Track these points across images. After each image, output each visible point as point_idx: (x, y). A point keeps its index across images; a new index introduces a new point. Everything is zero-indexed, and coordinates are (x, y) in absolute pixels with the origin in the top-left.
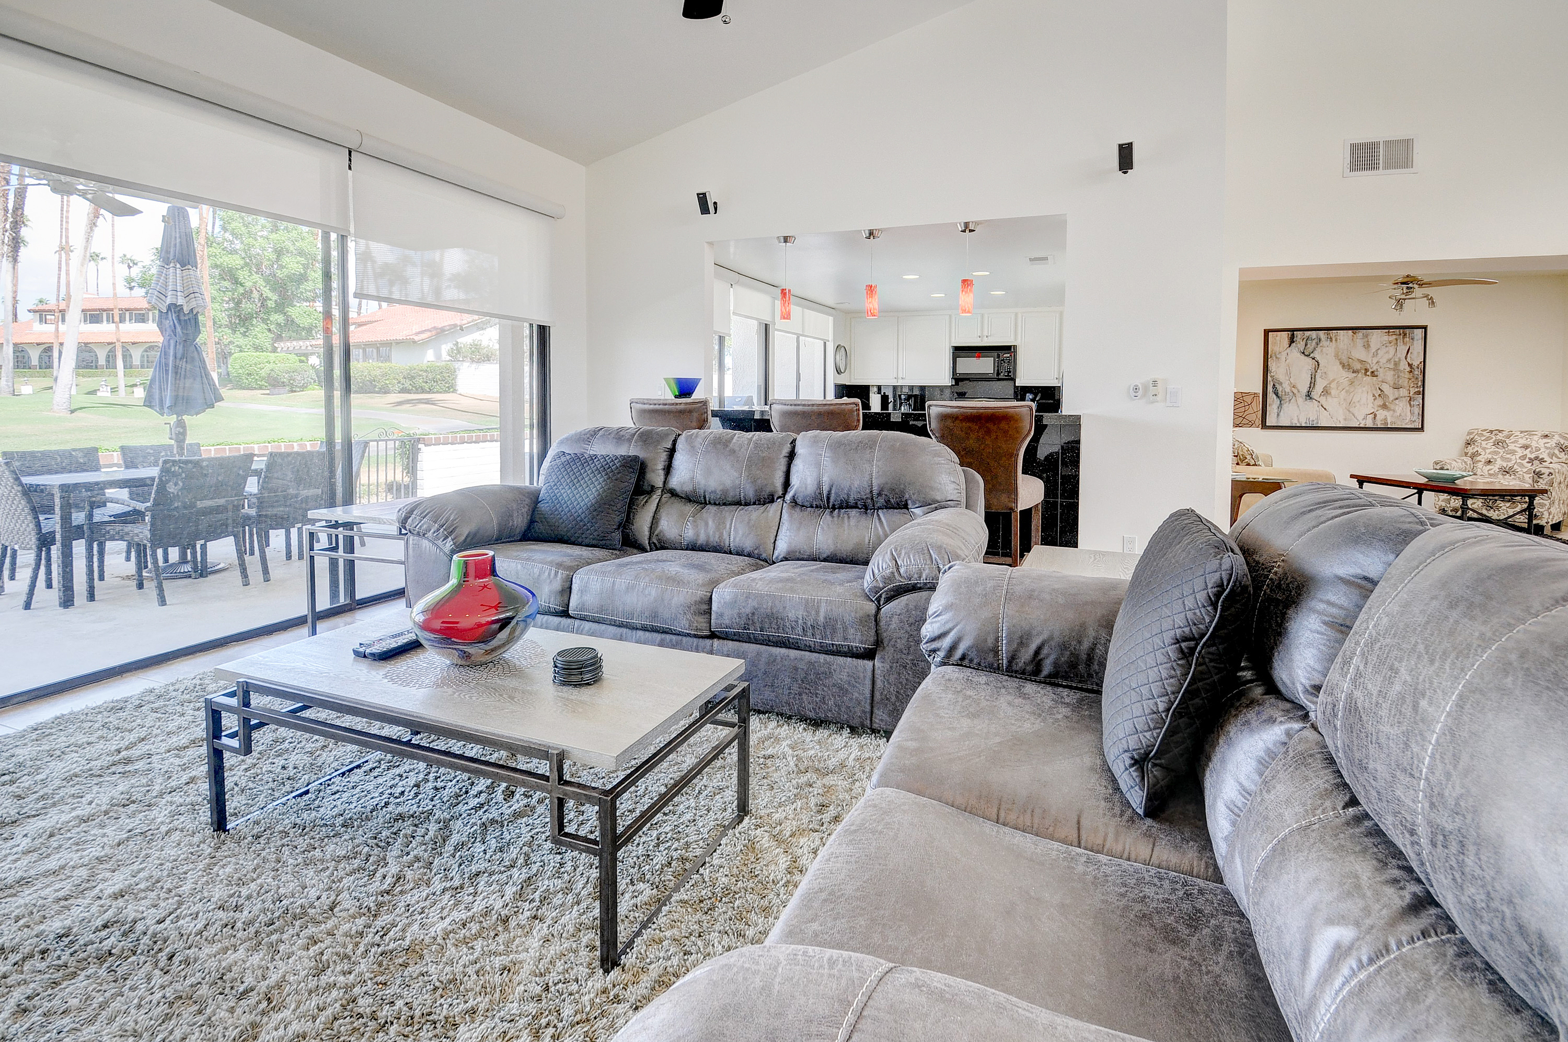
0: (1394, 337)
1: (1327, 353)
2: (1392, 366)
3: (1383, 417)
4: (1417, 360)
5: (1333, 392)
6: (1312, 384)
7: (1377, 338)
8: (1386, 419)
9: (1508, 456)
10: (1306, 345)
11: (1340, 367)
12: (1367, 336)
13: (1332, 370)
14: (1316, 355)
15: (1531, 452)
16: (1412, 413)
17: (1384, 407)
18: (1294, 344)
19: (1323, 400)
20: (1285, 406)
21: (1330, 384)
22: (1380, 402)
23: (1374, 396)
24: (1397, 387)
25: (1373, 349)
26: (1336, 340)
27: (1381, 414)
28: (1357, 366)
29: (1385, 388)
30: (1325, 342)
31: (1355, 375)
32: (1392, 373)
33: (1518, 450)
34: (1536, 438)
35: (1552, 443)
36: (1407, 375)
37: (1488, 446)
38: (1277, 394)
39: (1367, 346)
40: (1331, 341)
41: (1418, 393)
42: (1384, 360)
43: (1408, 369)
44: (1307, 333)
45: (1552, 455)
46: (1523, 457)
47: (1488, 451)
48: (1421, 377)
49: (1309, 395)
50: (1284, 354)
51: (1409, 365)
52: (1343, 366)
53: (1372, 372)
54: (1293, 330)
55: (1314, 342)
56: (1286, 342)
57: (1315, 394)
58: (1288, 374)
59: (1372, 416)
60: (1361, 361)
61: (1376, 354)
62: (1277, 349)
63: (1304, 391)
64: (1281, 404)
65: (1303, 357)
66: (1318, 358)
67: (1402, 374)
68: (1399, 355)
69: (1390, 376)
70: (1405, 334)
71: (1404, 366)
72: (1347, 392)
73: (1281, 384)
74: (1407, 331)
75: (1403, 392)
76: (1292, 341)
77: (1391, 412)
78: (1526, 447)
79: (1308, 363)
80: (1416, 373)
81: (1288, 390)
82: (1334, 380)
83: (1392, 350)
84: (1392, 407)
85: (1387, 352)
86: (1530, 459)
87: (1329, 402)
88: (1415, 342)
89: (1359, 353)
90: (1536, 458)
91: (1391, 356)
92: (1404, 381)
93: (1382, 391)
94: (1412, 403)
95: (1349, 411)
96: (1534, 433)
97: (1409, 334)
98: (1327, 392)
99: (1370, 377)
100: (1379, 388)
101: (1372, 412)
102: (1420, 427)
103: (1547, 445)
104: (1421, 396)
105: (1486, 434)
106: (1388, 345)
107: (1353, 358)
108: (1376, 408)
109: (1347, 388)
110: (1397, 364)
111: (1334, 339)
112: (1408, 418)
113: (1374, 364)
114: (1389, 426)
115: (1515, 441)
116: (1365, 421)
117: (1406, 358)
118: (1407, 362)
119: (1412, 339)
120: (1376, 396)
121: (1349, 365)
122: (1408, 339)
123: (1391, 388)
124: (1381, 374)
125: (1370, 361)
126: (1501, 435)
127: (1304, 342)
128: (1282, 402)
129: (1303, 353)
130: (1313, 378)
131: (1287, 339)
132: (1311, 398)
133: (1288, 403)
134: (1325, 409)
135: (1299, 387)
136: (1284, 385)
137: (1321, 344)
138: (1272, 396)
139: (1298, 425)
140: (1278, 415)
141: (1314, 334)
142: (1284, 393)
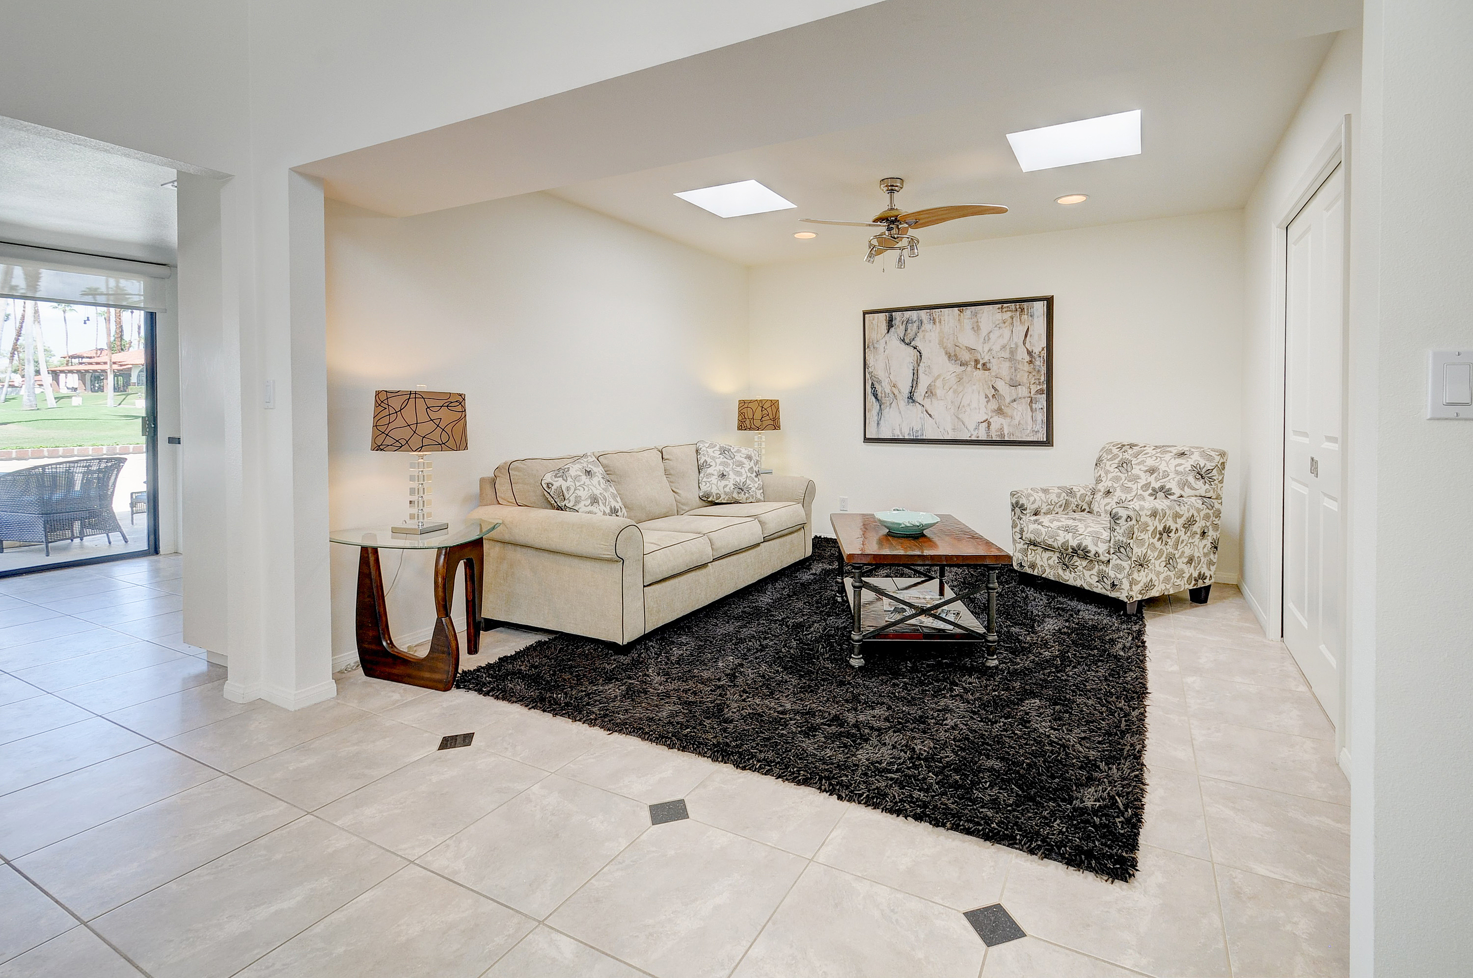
0: (1009, 315)
1: (930, 340)
2: (1007, 355)
3: (998, 426)
4: (1038, 343)
5: (939, 392)
6: (915, 381)
7: (987, 317)
8: (1002, 429)
9: (1130, 484)
10: (906, 330)
11: (946, 358)
12: (975, 314)
13: (936, 362)
14: (918, 343)
15: (1157, 480)
16: (1034, 420)
17: (999, 411)
18: (892, 330)
19: (927, 403)
20: (886, 412)
21: (934, 381)
22: (994, 405)
23: (987, 397)
24: (1014, 385)
25: (984, 332)
26: (940, 322)
27: (997, 422)
28: (966, 356)
29: (1001, 385)
30: (927, 326)
31: (963, 368)
32: (1007, 364)
33: (1142, 474)
34: (1168, 457)
35: (1186, 464)
36: (1027, 367)
37: (1112, 469)
38: (876, 396)
39: (976, 329)
40: (934, 323)
41: (1040, 392)
42: (996, 348)
43: (1027, 358)
44: (907, 314)
45: (1183, 484)
46: (1146, 486)
47: (1110, 476)
48: (1044, 369)
49: (911, 398)
50: (882, 342)
51: (1030, 353)
52: (949, 357)
53: (984, 364)
54: (890, 311)
55: (915, 325)
56: (884, 327)
57: (918, 396)
58: (888, 369)
59: (985, 425)
60: (970, 350)
61: (987, 339)
62: (874, 337)
63: (906, 391)
64: (881, 409)
65: (903, 346)
66: (920, 348)
67: (1020, 366)
68: (1015, 340)
69: (1003, 369)
70: (1022, 310)
71: (1022, 355)
72: (955, 392)
73: (880, 382)
74: (1025, 305)
75: (1022, 391)
76: (890, 324)
77: (1008, 420)
78: (1152, 471)
79: (909, 355)
80: (1038, 363)
81: (888, 390)
82: (939, 376)
83: (1007, 332)
84: (1009, 412)
85: (1001, 336)
86: (1154, 490)
87: (934, 406)
88: (1036, 319)
89: (968, 339)
90: (1162, 488)
91: (1005, 341)
92: (1023, 377)
93: (996, 390)
94: (1034, 405)
95: (958, 418)
96: (1169, 449)
97: (1028, 309)
98: (931, 393)
99: (982, 372)
100: (993, 387)
101: (984, 419)
102: (1045, 440)
103: (1180, 469)
104: (1044, 396)
105: (1115, 451)
106: (1002, 325)
107: (961, 346)
108: (990, 414)
109: (955, 387)
110: (1013, 352)
111: (937, 320)
112: (1030, 428)
113: (985, 353)
114: (1006, 439)
115: (1143, 462)
116: (976, 432)
117: (1024, 344)
118: (1027, 350)
119: (1031, 316)
120: (990, 396)
121: (955, 355)
122: (1026, 316)
123: (1008, 386)
124: (994, 365)
125: (980, 349)
126: (1130, 451)
127: (904, 326)
128: (882, 407)
129: (903, 341)
130: (915, 374)
131: (885, 322)
132: (914, 401)
133: (888, 408)
134: (930, 415)
135: (900, 385)
136: (883, 384)
137: (923, 328)
138: (871, 398)
139: (901, 437)
140: (878, 424)
141: (914, 315)
142: (883, 395)
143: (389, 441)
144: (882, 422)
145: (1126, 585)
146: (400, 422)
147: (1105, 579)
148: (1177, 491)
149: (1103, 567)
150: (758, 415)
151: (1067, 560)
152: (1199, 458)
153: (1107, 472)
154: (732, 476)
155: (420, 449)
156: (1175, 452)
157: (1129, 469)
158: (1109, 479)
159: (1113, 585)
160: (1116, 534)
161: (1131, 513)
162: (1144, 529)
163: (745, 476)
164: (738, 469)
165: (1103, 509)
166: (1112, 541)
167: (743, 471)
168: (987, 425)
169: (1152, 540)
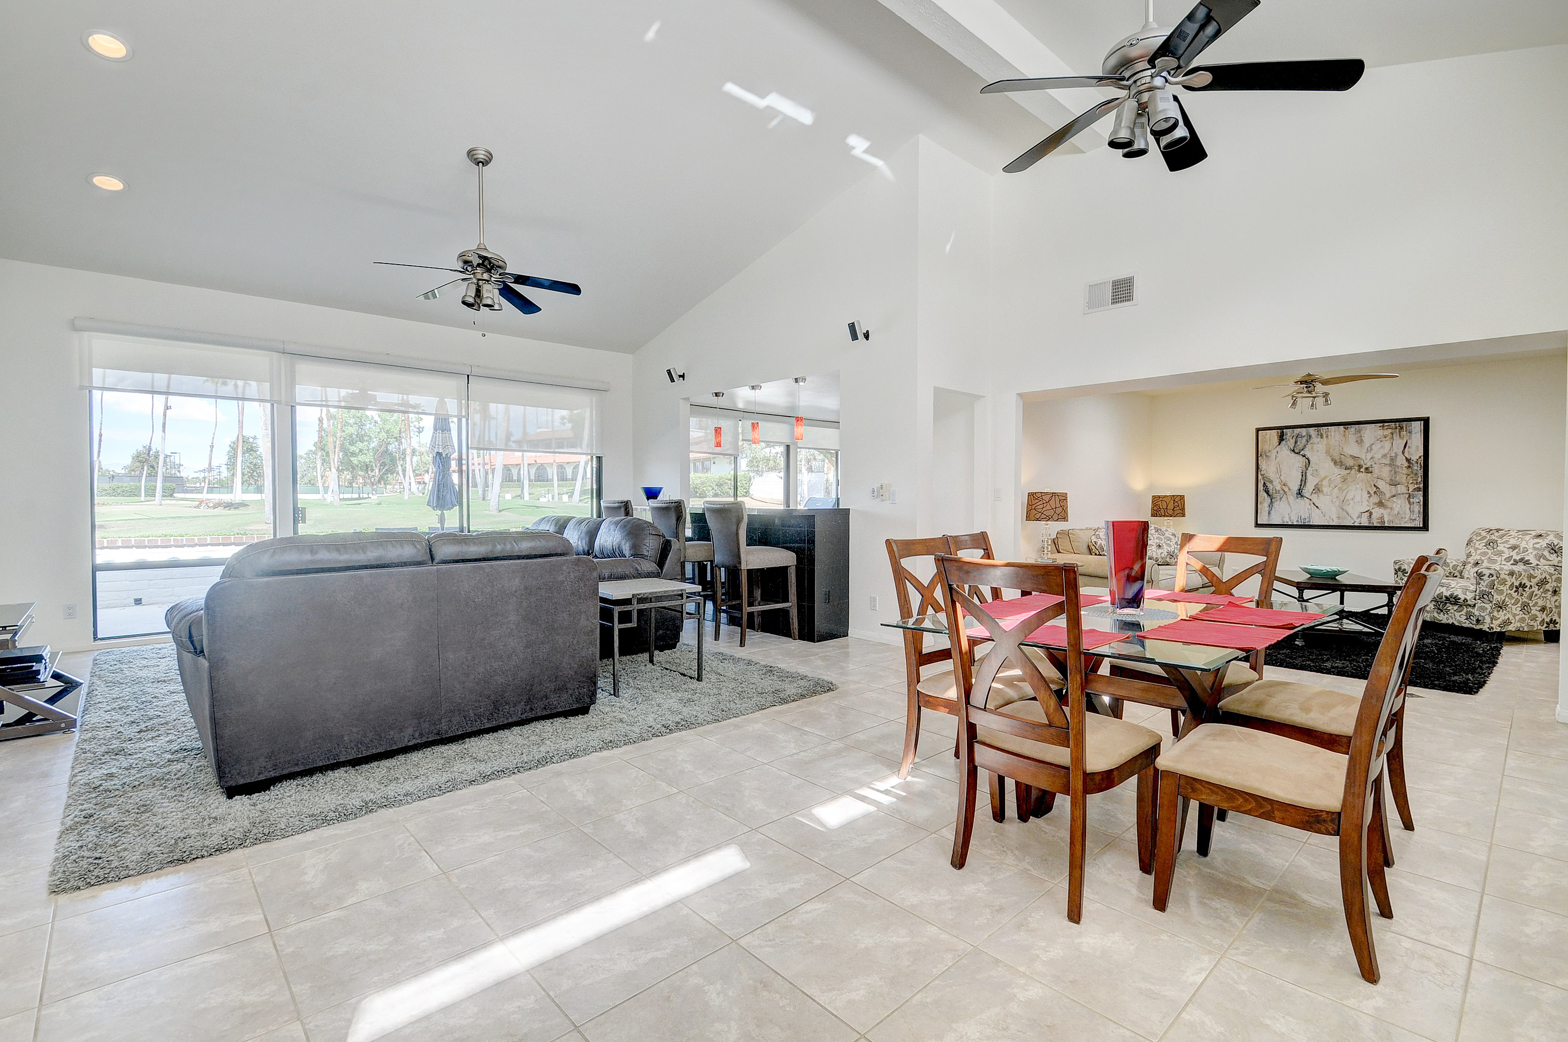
0: (1390, 431)
1: (1318, 449)
2: (1388, 462)
3: (1379, 515)
4: (1416, 452)
5: (1325, 490)
6: (1303, 482)
7: (1370, 432)
8: (1382, 517)
9: (1495, 558)
10: (1296, 442)
11: (1332, 464)
12: (1359, 431)
13: (1323, 466)
14: (1307, 452)
15: (1518, 554)
16: (1412, 511)
17: (1381, 504)
18: (1284, 442)
19: (1314, 498)
20: (1276, 504)
21: (1321, 481)
22: (1375, 499)
23: (1369, 493)
24: (1394, 484)
25: (1367, 445)
26: (1327, 437)
27: (1377, 512)
28: (1350, 462)
29: (1382, 485)
30: (1315, 439)
31: (1348, 471)
32: (1388, 469)
33: (1506, 550)
34: (1527, 538)
35: (1543, 543)
36: (1405, 471)
37: (1480, 547)
38: (1267, 492)
39: (1360, 442)
40: (1322, 437)
41: (1418, 489)
42: (1378, 456)
43: (1407, 464)
44: (1297, 431)
45: (1540, 557)
46: (1508, 559)
47: (1479, 552)
48: (1421, 473)
49: (1300, 493)
50: (1275, 452)
51: (1408, 460)
52: (1335, 463)
53: (1367, 469)
54: (1281, 428)
55: (1304, 439)
56: (1276, 440)
57: (1307, 492)
58: (1279, 471)
59: (1367, 514)
60: (1354, 457)
61: (1370, 449)
62: (1267, 447)
63: (1295, 488)
64: (1272, 502)
65: (1293, 454)
66: (1308, 455)
67: (1399, 470)
68: (1395, 450)
69: (1386, 472)
70: (1401, 428)
71: (1401, 461)
72: (1340, 489)
73: (1271, 482)
74: (1404, 424)
75: (1401, 489)
76: (1281, 438)
77: (1389, 510)
78: (1514, 548)
79: (1298, 461)
80: (1415, 468)
81: (1278, 488)
82: (1325, 478)
83: (1387, 445)
84: (1389, 504)
85: (1383, 447)
86: (1515, 561)
87: (1320, 500)
88: (1413, 435)
89: (1352, 449)
90: (1521, 560)
91: (1386, 451)
92: (1402, 477)
93: (1377, 488)
94: (1411, 500)
95: (1343, 509)
96: (1530, 532)
97: (1406, 427)
98: (1318, 490)
99: (1364, 474)
100: (1374, 485)
101: (1367, 510)
102: (1421, 526)
103: (1537, 546)
104: (1421, 493)
105: (1484, 534)
106: (1382, 439)
107: (1346, 455)
108: (1372, 506)
109: (1340, 485)
110: (1393, 460)
111: (1324, 436)
112: (1408, 517)
113: (1368, 460)
114: (1386, 525)
115: (1507, 542)
116: (1359, 519)
117: (1403, 453)
118: (1406, 458)
119: (1409, 432)
120: (1372, 493)
121: (1341, 462)
122: (1405, 432)
123: (1388, 485)
124: (1376, 470)
125: (1363, 457)
126: (1496, 534)
127: (1294, 440)
128: (1273, 500)
129: (1293, 451)
130: (1304, 476)
131: (1276, 437)
132: (1302, 496)
133: (1278, 501)
134: (1317, 507)
135: (1290, 485)
136: (1274, 483)
137: (1311, 441)
138: (1262, 494)
139: (1290, 523)
140: (1269, 513)
141: (1304, 431)
142: (1274, 491)
143: (1043, 516)
144: (1272, 512)
145: (1488, 620)
146: (1048, 507)
147: (1472, 617)
148: (1534, 562)
149: (1470, 609)
150: (1171, 506)
151: (1441, 606)
152: (1553, 539)
153: (1476, 549)
154: (1165, 546)
155: (1057, 520)
156: (1534, 534)
157: (1495, 547)
158: (1478, 553)
159: (1478, 621)
160: (1480, 586)
161: (1493, 572)
162: (1504, 582)
163: (1173, 547)
164: (1168, 542)
165: (1472, 576)
166: (1477, 592)
167: (1171, 543)
168: (1369, 515)
169: (1509, 591)
